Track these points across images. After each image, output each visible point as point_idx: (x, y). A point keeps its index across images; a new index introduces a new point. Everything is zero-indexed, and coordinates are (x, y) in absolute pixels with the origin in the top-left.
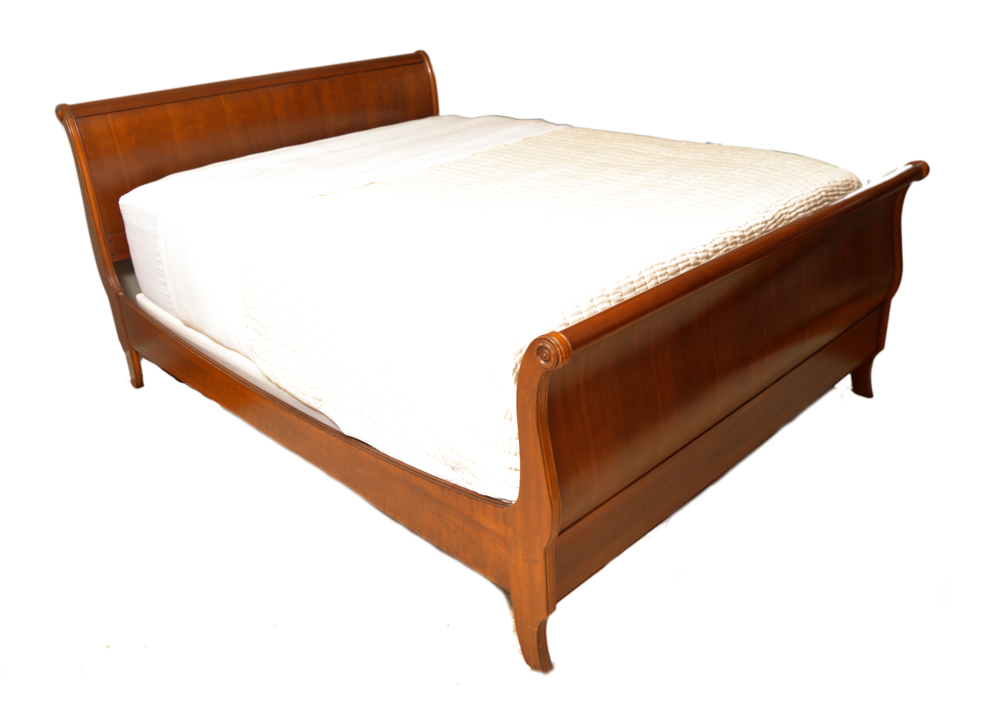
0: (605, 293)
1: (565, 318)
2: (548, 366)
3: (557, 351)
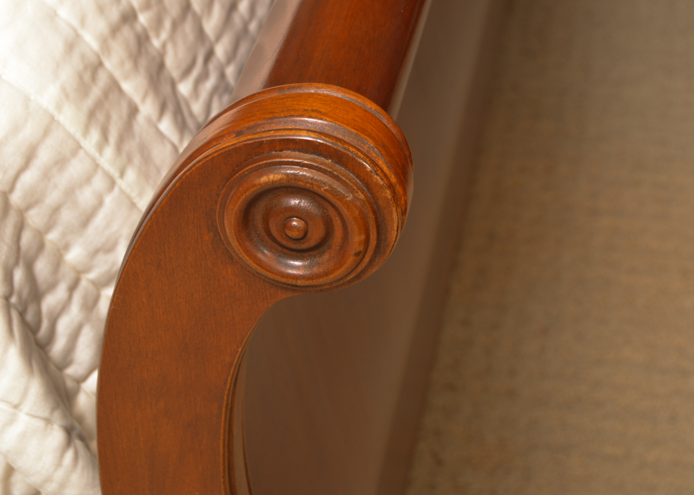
2: (326, 274)
3: (368, 185)
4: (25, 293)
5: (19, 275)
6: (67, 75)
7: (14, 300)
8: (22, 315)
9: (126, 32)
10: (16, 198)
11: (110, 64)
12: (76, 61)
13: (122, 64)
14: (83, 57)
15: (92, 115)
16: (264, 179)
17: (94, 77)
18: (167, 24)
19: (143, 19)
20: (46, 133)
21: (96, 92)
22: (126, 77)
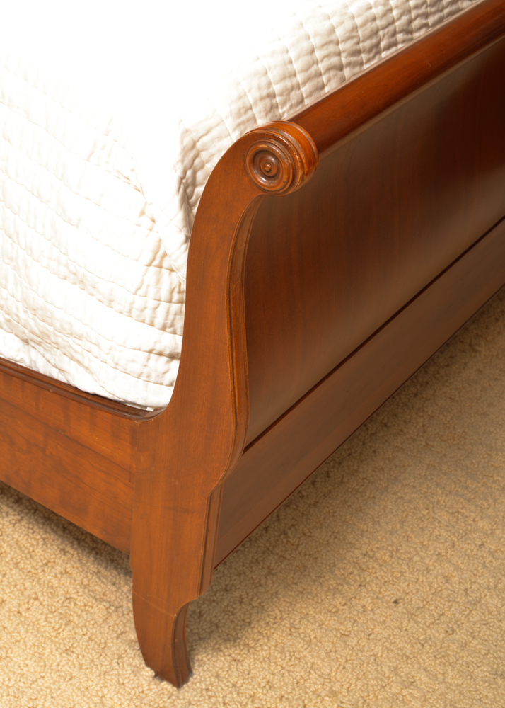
0: (333, 37)
1: (269, 85)
2: (274, 187)
3: (294, 159)
4: (189, 181)
5: (189, 173)
6: (235, 107)
7: (184, 181)
8: (185, 189)
9: (268, 101)
10: (198, 145)
11: (255, 110)
12: (240, 104)
13: (260, 112)
14: (244, 103)
15: (239, 125)
16: (261, 146)
17: (245, 112)
18: (288, 105)
19: (278, 99)
20: (218, 125)
21: (244, 118)
22: (260, 118)
